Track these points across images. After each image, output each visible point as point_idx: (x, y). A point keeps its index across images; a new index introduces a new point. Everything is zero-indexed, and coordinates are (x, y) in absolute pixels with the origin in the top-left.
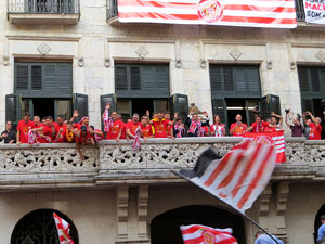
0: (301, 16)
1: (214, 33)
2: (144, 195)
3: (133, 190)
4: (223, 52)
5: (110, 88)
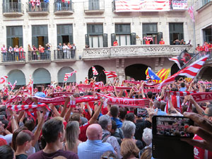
0: (171, 8)
1: (145, 14)
2: (123, 61)
3: (120, 60)
4: (146, 20)
5: (113, 32)
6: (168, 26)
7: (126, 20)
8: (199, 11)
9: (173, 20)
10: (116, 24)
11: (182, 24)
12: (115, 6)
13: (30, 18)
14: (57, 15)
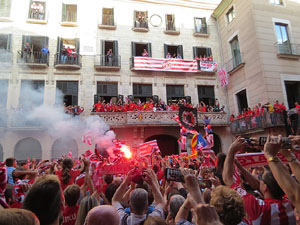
1: (168, 74)
2: (142, 130)
3: (139, 128)
4: (171, 81)
5: (131, 93)
6: (196, 89)
7: (147, 80)
8: (231, 74)
9: (202, 82)
10: (134, 85)
11: (213, 87)
12: (133, 62)
13: (21, 71)
14: (58, 68)
